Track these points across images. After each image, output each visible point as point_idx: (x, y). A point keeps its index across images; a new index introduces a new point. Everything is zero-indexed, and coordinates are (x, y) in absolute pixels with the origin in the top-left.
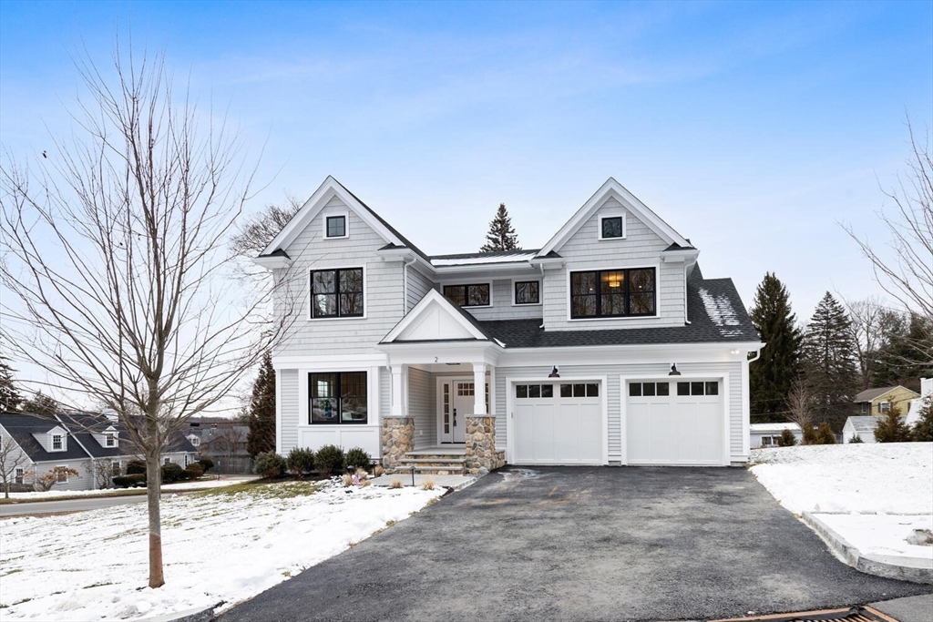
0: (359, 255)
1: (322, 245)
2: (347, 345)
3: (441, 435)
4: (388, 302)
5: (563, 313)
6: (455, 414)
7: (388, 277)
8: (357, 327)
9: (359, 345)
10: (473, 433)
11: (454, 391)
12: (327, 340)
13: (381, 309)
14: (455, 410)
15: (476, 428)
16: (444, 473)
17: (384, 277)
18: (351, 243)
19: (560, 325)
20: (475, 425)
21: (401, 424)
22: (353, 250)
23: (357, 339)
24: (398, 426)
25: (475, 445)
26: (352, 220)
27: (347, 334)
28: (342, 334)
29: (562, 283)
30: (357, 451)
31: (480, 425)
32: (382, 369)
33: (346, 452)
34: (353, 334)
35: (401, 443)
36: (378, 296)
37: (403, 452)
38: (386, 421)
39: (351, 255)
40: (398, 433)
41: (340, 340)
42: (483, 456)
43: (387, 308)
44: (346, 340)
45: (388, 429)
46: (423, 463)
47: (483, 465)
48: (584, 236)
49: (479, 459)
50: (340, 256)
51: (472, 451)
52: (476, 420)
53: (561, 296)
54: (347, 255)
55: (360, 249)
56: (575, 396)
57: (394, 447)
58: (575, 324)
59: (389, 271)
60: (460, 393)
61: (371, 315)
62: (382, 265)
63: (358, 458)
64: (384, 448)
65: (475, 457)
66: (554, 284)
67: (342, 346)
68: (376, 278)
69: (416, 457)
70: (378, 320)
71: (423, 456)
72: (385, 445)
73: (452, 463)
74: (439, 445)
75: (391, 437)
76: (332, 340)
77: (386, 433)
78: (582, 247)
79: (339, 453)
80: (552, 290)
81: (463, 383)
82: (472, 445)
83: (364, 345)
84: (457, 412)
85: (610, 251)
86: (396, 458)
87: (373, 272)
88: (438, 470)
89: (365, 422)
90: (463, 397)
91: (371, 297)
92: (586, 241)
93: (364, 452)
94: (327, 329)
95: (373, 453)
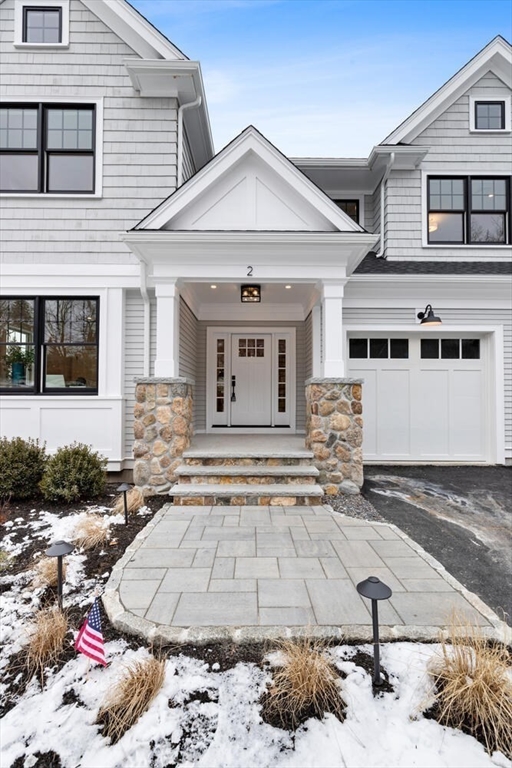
0: (89, 81)
1: (14, 58)
2: (61, 247)
3: (213, 416)
4: (145, 171)
5: (416, 235)
6: (233, 384)
7: (147, 126)
8: (81, 214)
9: (85, 247)
10: (329, 413)
11: (232, 349)
12: (17, 236)
13: (132, 182)
14: (234, 377)
15: (335, 404)
16: (286, 502)
17: (138, 126)
18: (72, 59)
19: (411, 252)
20: (333, 398)
21: (175, 394)
22: (76, 70)
23: (81, 236)
24: (168, 400)
25: (333, 437)
26: (76, 16)
27: (60, 225)
28: (49, 225)
29: (415, 192)
30: (76, 452)
31: (343, 398)
32: (130, 294)
33: (51, 451)
34: (72, 225)
35: (174, 433)
36: (127, 159)
37: (179, 452)
38: (144, 388)
39: (72, 81)
40: (168, 412)
41: (45, 236)
42: (349, 461)
43: (142, 182)
44: (57, 236)
45: (146, 406)
46: (228, 477)
47: (348, 478)
48: (448, 125)
49: (340, 465)
50: (50, 80)
51: (326, 451)
52: (336, 389)
53: (414, 209)
54: (64, 80)
55: (91, 70)
56: (442, 357)
57: (159, 441)
58: (433, 253)
59: (148, 114)
60: (242, 353)
61: (108, 193)
62: (135, 103)
63: (80, 470)
64: (136, 444)
65: (332, 461)
66: (403, 192)
67: (49, 247)
68: (123, 125)
69: (206, 461)
70: (123, 203)
71: (222, 461)
72: (138, 436)
73: (293, 478)
74: (209, 429)
75: (153, 420)
76: (28, 236)
77: (141, 413)
78: (445, 141)
79: (34, 456)
80: (399, 200)
81: (247, 338)
82: (327, 437)
83: (95, 247)
84: (236, 380)
85: (488, 150)
86: (164, 464)
87: (117, 114)
88: (272, 496)
89: (94, 391)
90: (246, 359)
91: (110, 159)
92: (450, 133)
93: (92, 451)
94: (20, 214)
95: (109, 451)
